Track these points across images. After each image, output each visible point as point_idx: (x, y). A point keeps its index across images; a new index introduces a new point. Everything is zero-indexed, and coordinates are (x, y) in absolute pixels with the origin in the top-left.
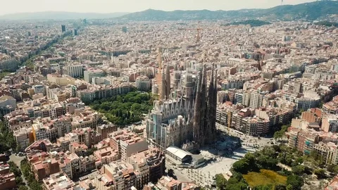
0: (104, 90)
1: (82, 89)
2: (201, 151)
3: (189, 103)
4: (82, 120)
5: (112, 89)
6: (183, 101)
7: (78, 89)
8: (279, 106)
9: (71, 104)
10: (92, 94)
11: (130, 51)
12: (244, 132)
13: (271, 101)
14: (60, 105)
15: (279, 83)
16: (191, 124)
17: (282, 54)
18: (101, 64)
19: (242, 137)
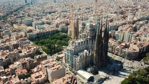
0: (41, 33)
1: (30, 32)
2: (99, 72)
3: (91, 41)
4: (26, 52)
5: (46, 32)
6: (87, 40)
7: (28, 32)
8: (142, 41)
9: (22, 41)
10: (35, 35)
11: (57, 11)
12: (123, 58)
13: (137, 38)
14: (15, 43)
15: (138, 27)
16: (92, 55)
17: (134, 11)
18: (42, 18)
19: (123, 60)
